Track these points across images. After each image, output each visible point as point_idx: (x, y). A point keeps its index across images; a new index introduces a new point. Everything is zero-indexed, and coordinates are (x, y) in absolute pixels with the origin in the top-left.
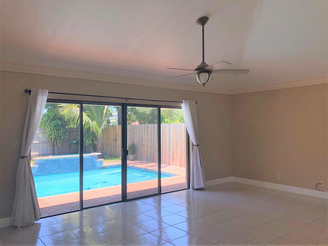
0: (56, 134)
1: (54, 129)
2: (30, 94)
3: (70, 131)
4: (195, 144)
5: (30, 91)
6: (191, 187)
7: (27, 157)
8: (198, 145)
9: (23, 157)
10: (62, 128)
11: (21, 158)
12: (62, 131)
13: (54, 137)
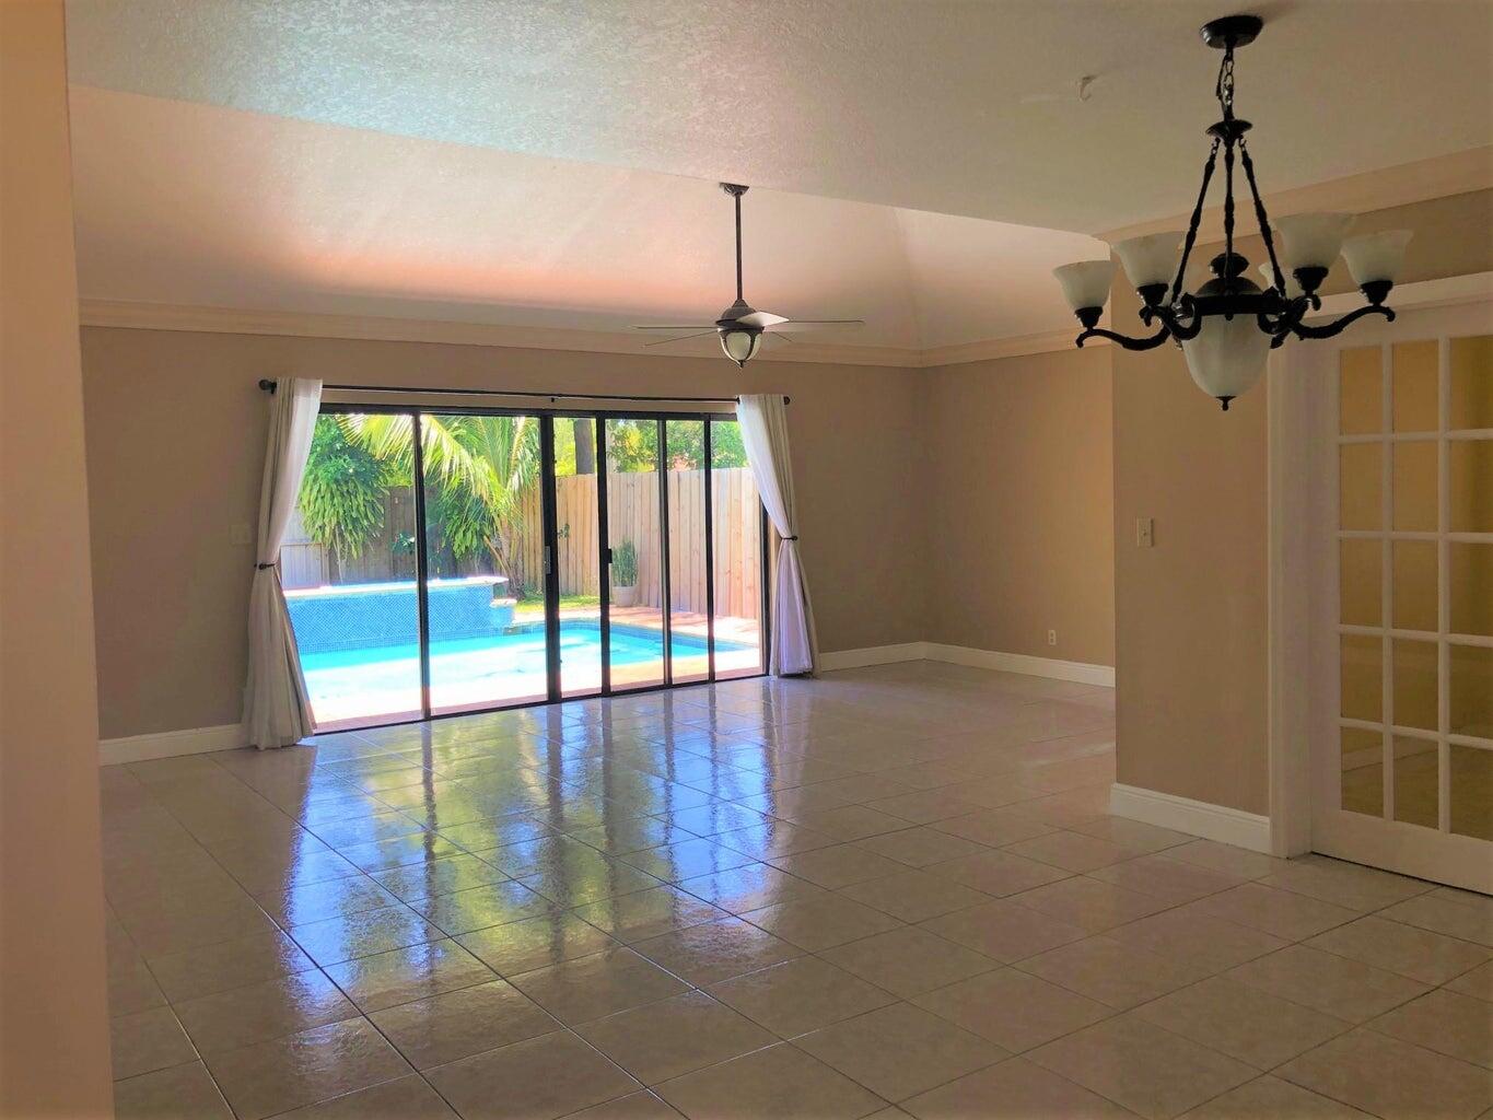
0: (341, 512)
1: (332, 493)
2: (272, 392)
3: (392, 497)
4: (784, 534)
5: (273, 386)
6: (771, 672)
7: (273, 565)
8: (794, 538)
9: (263, 567)
10: (361, 490)
11: (258, 570)
12: (361, 498)
13: (334, 521)
